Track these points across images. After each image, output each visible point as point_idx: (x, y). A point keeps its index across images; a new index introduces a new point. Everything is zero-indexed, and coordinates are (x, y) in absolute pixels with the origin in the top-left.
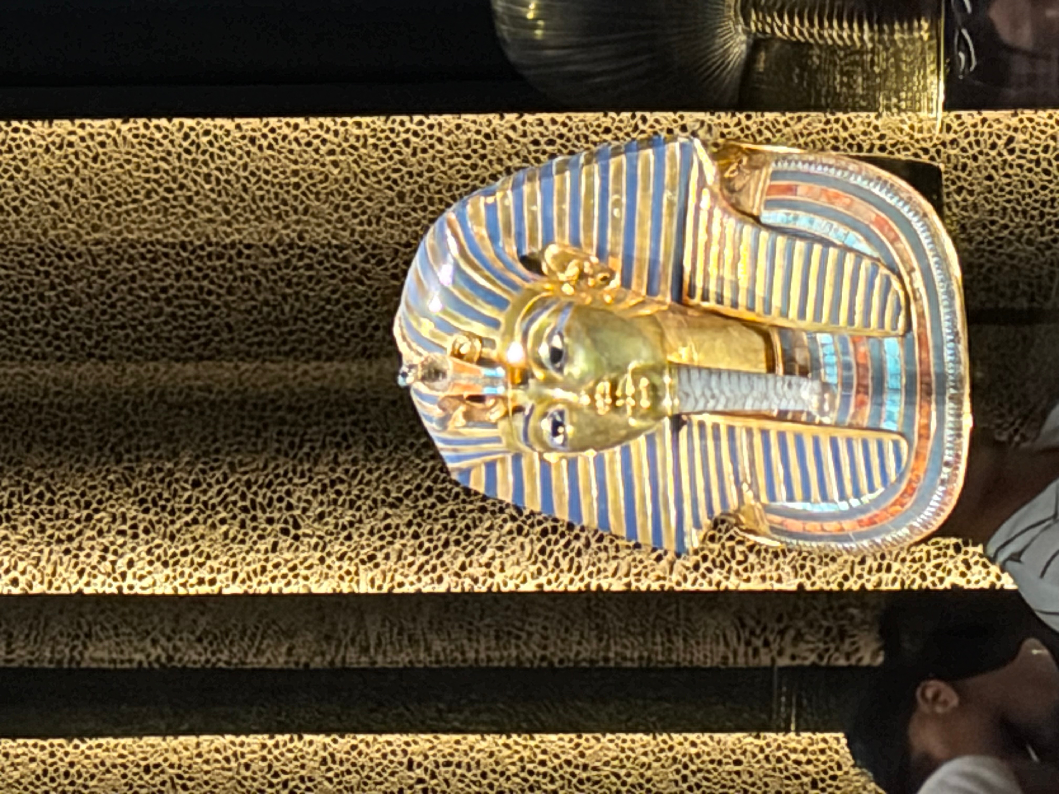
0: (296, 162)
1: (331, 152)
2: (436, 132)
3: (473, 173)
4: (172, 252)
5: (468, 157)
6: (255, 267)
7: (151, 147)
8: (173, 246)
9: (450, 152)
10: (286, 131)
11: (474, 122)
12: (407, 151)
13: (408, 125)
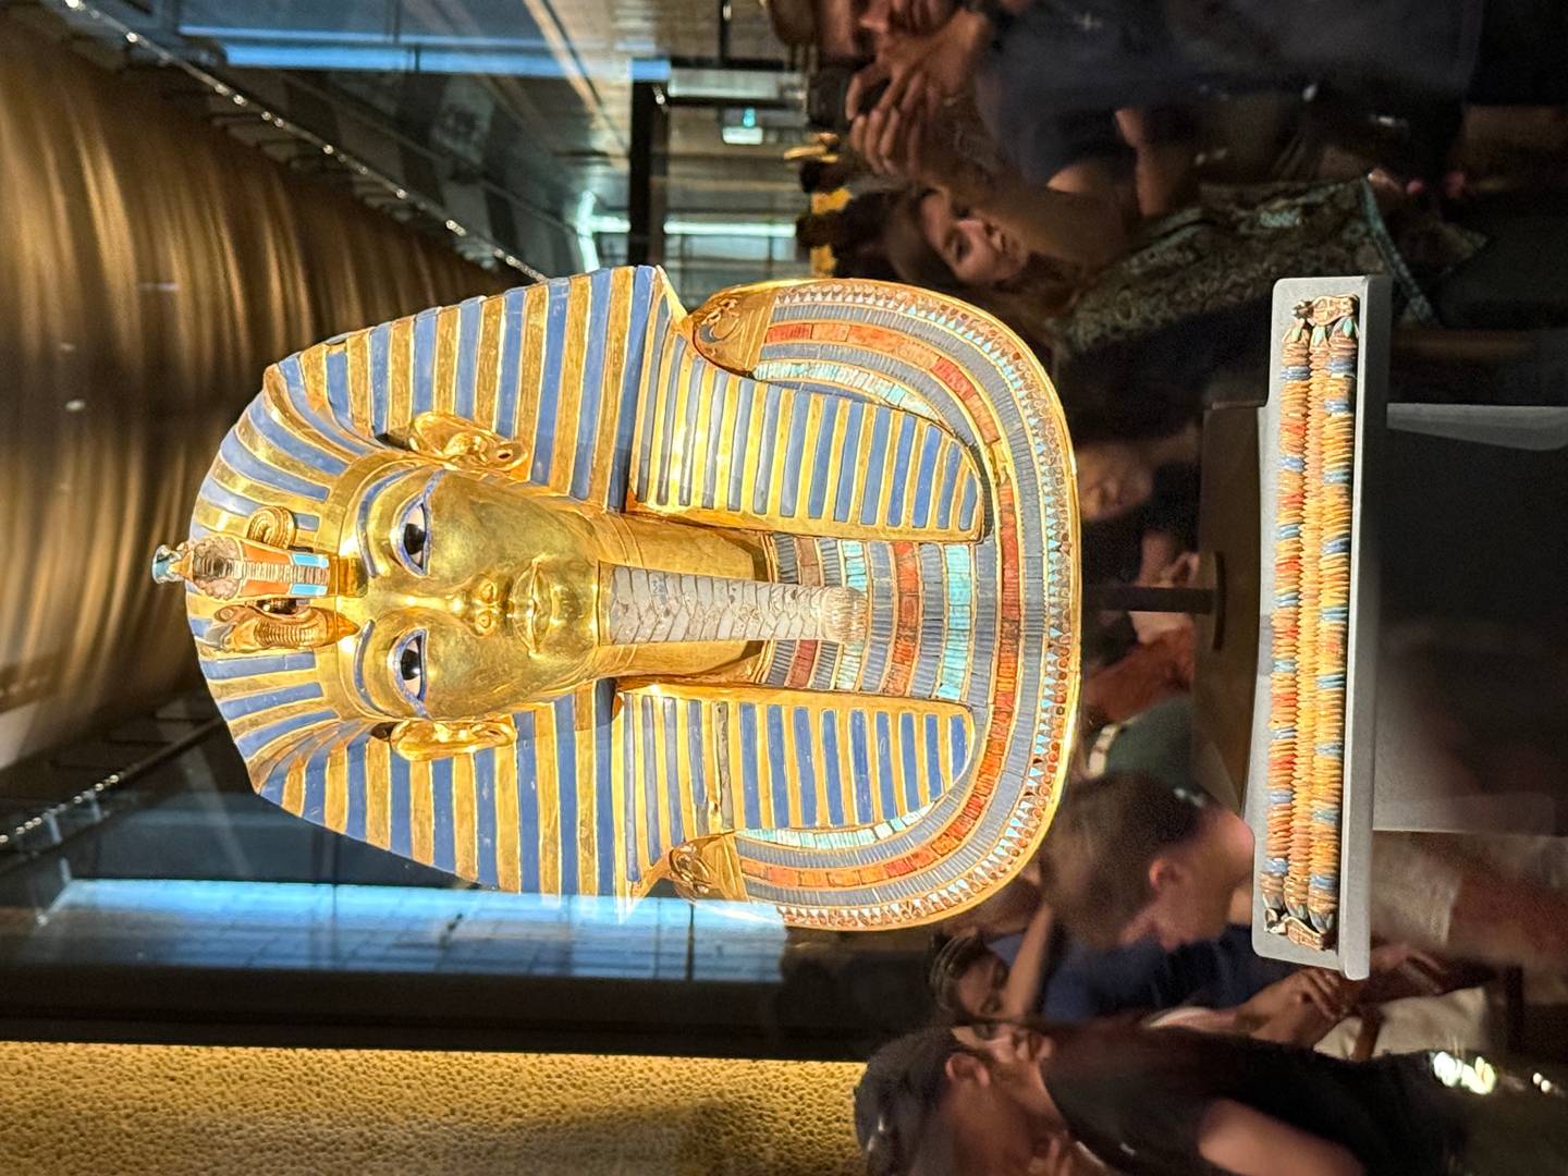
0: (381, 1084)
1: (406, 1078)
2: (480, 1067)
3: (503, 1097)
4: (290, 1146)
5: (501, 1084)
6: (347, 1158)
7: (280, 1070)
8: (290, 1141)
9: (489, 1081)
10: (376, 1061)
11: (506, 1060)
12: (459, 1078)
13: (461, 1060)
